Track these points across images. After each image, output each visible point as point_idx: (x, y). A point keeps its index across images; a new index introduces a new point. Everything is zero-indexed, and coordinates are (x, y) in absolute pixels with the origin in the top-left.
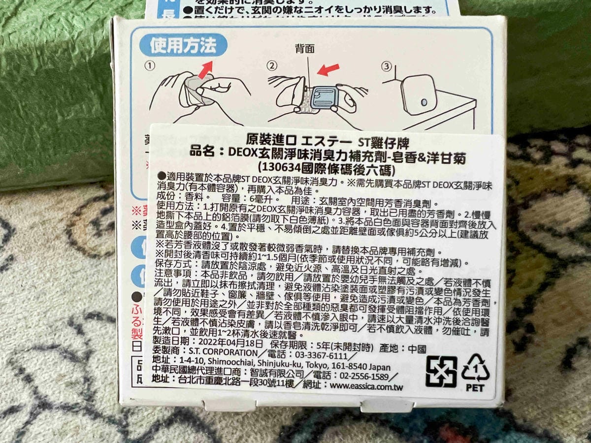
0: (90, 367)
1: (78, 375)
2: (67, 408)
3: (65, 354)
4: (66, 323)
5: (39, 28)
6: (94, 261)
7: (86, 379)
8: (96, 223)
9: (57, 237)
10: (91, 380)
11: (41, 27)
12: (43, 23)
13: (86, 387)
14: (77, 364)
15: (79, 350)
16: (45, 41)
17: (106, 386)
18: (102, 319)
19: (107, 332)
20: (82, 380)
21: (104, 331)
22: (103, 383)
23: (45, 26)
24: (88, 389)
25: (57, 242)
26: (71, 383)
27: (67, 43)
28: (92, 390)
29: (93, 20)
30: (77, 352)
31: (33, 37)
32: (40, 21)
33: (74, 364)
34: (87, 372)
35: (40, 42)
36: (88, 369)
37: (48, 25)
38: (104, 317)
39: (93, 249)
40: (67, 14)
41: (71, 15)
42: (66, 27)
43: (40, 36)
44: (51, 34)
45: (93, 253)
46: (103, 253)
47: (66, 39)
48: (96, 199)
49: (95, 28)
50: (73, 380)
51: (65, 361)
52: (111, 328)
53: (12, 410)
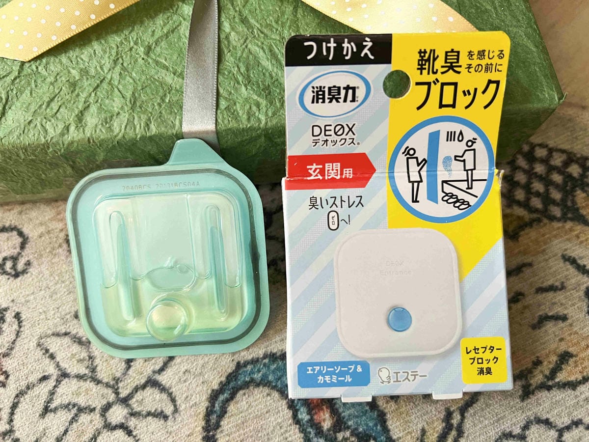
0: (92, 349)
1: (84, 354)
2: (80, 377)
3: (74, 339)
4: (73, 316)
5: (22, 133)
7: (90, 358)
9: (60, 246)
10: (93, 358)
11: (24, 132)
12: (24, 128)
13: (90, 363)
14: (83, 347)
15: (84, 337)
16: (27, 144)
17: (103, 362)
20: (87, 358)
22: (101, 360)
23: (26, 131)
24: (92, 364)
25: (60, 250)
26: (81, 360)
27: (43, 145)
28: (95, 364)
29: (61, 126)
30: (82, 337)
31: (19, 141)
32: (22, 127)
33: (81, 346)
34: (90, 352)
35: (24, 145)
36: (90, 350)
37: (29, 130)
40: (42, 119)
41: (44, 120)
42: (42, 132)
43: (23, 140)
44: (32, 137)
47: (42, 143)
49: (62, 134)
50: (82, 357)
51: (75, 344)
53: (45, 378)
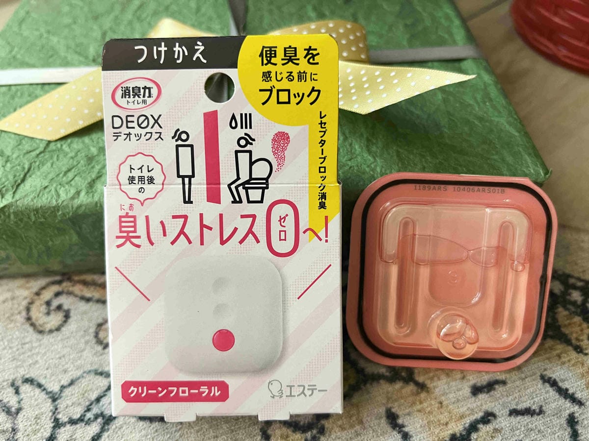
0: (17, 420)
1: (8, 426)
3: (4, 408)
4: (10, 384)
6: (40, 336)
7: (14, 430)
8: (48, 303)
9: (20, 313)
10: (16, 431)
11: (38, 196)
12: (40, 192)
13: (12, 436)
14: (10, 417)
15: (13, 407)
17: (24, 437)
18: (34, 385)
19: (34, 395)
20: (11, 430)
21: (32, 394)
22: (23, 434)
23: (40, 195)
24: (13, 437)
25: (18, 317)
26: (4, 431)
27: (54, 207)
28: (16, 438)
29: (73, 191)
30: (12, 407)
31: (32, 203)
32: (38, 191)
33: (8, 416)
34: (15, 424)
36: (16, 422)
37: (43, 194)
38: (35, 383)
39: (41, 326)
41: (59, 186)
42: (55, 196)
43: (37, 202)
44: (46, 200)
45: (41, 329)
46: (47, 330)
47: (54, 205)
48: (54, 283)
49: (73, 198)
50: (5, 428)
51: (3, 413)
52: (38, 393)
